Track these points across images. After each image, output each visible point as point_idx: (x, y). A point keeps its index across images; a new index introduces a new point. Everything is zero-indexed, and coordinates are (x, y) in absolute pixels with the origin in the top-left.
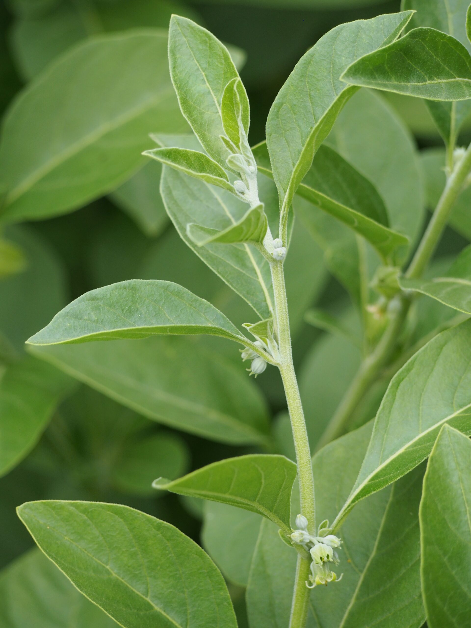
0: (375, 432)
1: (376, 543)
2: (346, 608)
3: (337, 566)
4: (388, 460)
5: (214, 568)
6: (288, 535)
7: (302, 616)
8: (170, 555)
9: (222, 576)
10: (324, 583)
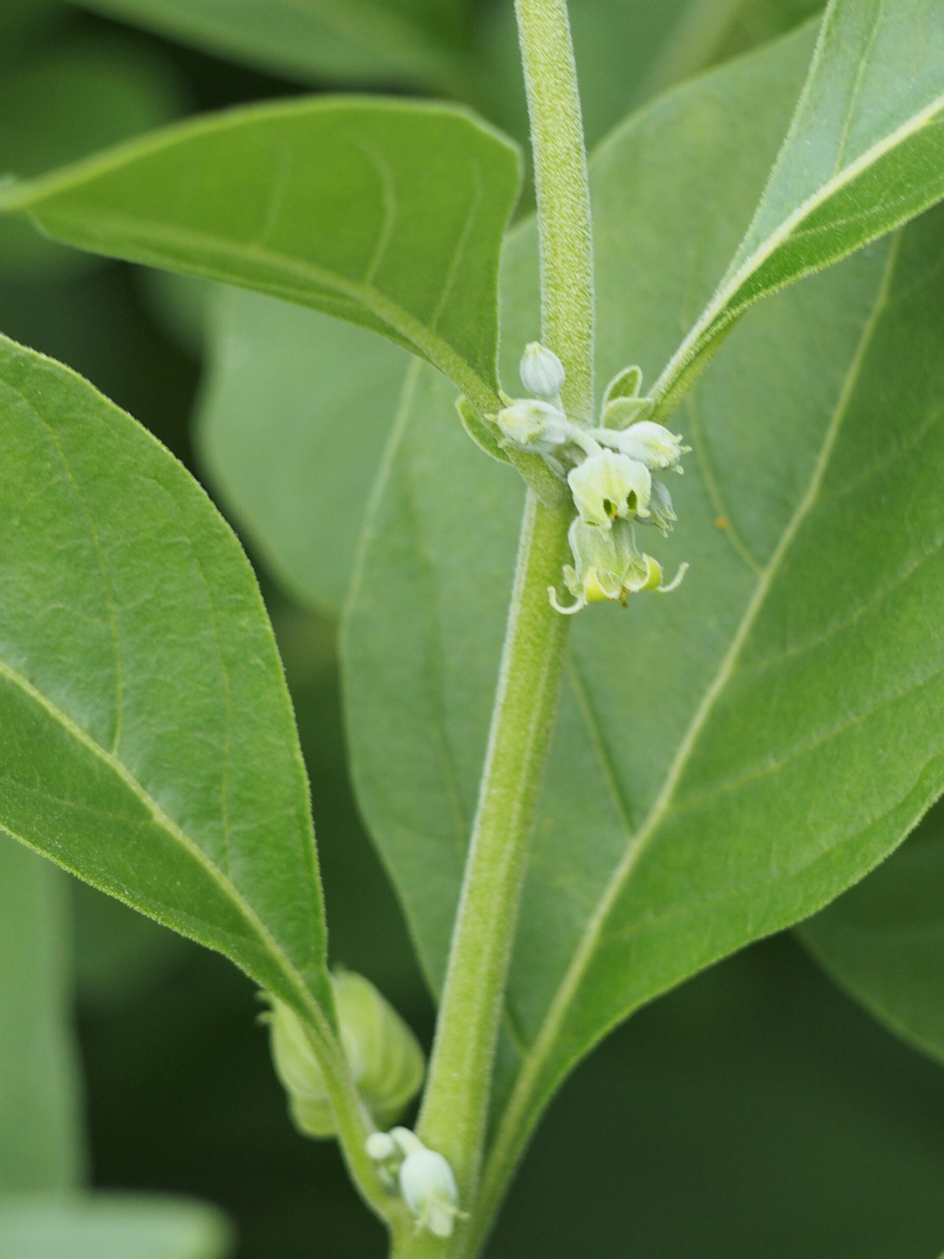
0: (825, 50)
1: (822, 461)
2: (702, 692)
3: (666, 535)
4: (868, 153)
5: (219, 531)
6: (490, 417)
7: (535, 716)
8: (58, 478)
9: (248, 562)
10: (614, 594)
